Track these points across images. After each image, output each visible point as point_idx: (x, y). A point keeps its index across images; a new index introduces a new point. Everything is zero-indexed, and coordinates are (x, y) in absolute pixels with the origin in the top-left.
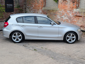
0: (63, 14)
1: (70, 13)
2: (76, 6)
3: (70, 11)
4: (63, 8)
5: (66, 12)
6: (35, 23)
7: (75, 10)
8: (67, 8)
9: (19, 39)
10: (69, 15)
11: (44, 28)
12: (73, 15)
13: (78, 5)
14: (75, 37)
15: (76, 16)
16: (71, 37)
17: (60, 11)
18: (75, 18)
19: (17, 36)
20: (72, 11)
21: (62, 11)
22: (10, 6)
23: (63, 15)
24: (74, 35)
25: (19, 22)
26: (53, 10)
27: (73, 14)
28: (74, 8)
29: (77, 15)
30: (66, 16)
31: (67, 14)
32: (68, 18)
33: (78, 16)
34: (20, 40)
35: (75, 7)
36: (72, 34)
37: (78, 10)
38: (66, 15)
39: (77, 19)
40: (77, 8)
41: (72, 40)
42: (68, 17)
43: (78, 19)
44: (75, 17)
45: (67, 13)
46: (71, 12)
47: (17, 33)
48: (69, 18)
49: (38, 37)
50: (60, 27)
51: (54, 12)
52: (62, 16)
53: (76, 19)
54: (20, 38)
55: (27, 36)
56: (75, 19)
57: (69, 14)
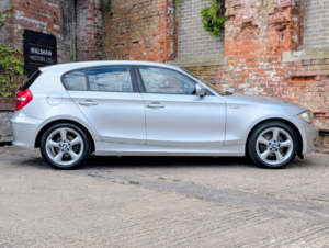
0: (243, 77)
1: (271, 69)
2: (293, 42)
3: (270, 61)
4: (241, 53)
5: (254, 66)
6: (134, 91)
7: (287, 56)
8: (257, 53)
9: (72, 153)
10: (266, 76)
11: (168, 109)
12: (280, 75)
13: (300, 39)
14: (289, 142)
15: (293, 78)
16: (273, 143)
17: (232, 68)
18: (290, 85)
19: (66, 144)
20: (276, 59)
21: (240, 65)
22: (43, 56)
23: (242, 82)
24: (288, 135)
25: (71, 89)
26: (205, 67)
27: (280, 72)
28: (285, 49)
29: (298, 74)
30: (255, 81)
31: (257, 75)
32: (262, 90)
33: (300, 78)
34: (76, 157)
35: (288, 43)
36: (276, 131)
37: (299, 53)
38: (254, 78)
39: (298, 89)
40: (295, 47)
41: (278, 154)
42: (263, 86)
43: (303, 87)
44: (290, 81)
45: (259, 71)
46: (274, 67)
47: (63, 131)
48: (265, 90)
49: (146, 143)
50: (231, 105)
51: (209, 73)
52: (241, 86)
53: (295, 90)
54: (76, 148)
55: (103, 140)
56: (290, 89)
57: (267, 73)
